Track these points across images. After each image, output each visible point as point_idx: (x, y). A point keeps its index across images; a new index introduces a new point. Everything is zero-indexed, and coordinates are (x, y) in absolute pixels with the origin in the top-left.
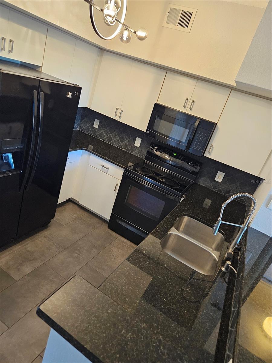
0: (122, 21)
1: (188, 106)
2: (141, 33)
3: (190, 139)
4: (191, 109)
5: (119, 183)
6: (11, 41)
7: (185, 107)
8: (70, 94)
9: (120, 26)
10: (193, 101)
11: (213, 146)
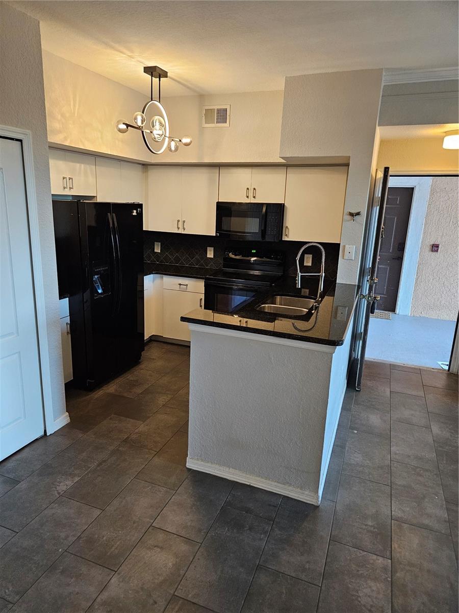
0: (167, 135)
1: (251, 195)
2: (186, 140)
3: (262, 230)
4: (254, 197)
5: (203, 297)
6: (70, 179)
7: (248, 197)
8: (135, 211)
9: (167, 139)
10: (254, 189)
11: (288, 227)
